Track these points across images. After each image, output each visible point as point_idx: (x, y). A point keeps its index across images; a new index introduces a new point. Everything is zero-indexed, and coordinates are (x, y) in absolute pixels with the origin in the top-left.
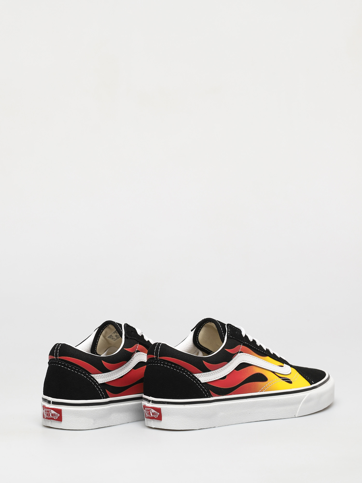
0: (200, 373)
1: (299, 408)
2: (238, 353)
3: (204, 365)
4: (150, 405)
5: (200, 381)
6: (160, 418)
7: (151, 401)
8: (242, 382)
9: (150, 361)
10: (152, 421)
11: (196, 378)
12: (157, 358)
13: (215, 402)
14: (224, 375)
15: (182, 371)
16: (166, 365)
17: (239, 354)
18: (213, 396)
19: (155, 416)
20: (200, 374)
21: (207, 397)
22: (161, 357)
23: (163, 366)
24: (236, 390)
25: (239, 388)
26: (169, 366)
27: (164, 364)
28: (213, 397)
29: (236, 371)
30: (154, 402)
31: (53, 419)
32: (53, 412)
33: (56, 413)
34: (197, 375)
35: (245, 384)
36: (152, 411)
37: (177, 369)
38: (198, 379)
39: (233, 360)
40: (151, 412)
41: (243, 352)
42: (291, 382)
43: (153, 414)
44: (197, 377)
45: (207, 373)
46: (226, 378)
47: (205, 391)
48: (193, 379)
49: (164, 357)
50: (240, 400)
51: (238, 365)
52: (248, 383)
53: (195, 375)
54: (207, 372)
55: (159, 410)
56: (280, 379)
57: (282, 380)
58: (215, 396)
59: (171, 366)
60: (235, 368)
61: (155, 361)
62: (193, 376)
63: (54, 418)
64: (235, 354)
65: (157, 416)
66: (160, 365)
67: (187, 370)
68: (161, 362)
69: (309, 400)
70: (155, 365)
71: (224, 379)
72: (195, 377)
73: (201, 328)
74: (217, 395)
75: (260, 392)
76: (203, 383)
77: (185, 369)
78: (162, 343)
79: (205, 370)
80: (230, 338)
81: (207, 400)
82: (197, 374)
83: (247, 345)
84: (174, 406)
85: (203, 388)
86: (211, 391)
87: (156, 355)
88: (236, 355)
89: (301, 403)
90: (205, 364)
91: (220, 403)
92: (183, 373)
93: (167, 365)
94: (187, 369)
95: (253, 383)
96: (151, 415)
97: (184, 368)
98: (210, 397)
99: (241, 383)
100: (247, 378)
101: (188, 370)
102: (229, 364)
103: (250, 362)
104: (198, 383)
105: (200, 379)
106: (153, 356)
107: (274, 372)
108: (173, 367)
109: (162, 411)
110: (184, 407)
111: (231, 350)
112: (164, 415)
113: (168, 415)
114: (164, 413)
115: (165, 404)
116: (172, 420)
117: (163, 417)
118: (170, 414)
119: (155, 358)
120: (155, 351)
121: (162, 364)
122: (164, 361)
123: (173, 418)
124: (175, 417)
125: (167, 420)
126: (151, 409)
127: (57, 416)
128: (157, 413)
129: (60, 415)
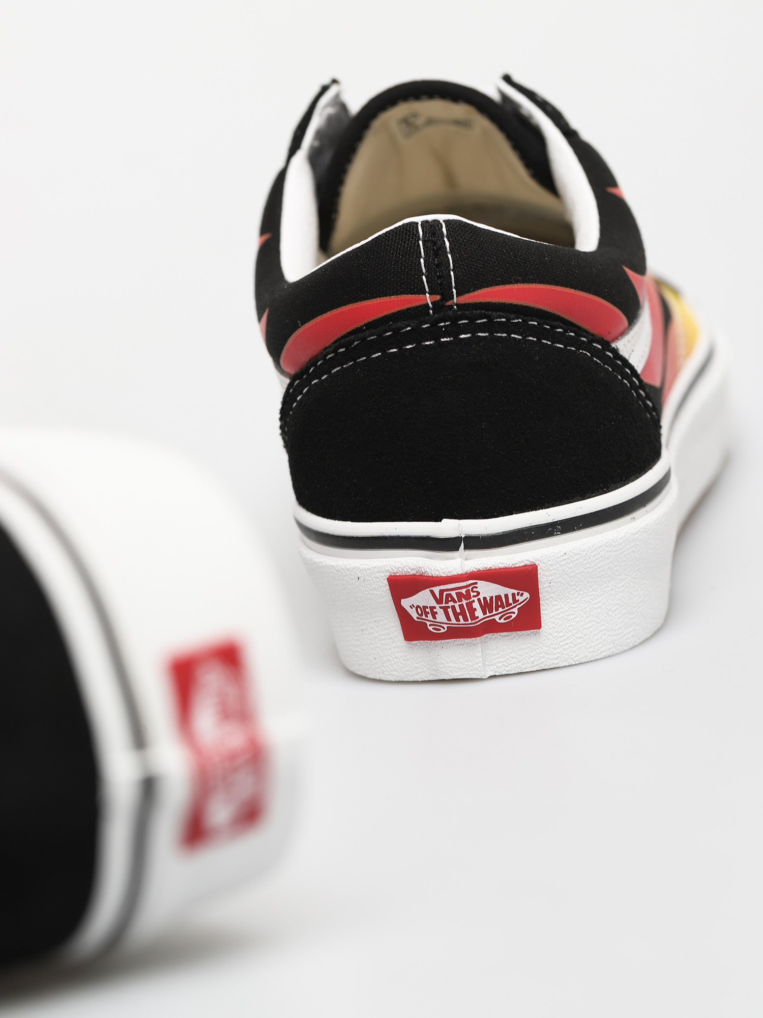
4: (464, 562)
5: (637, 374)
6: (528, 619)
7: (463, 544)
9: (397, 330)
11: (625, 362)
12: (449, 303)
16: (502, 327)
22: (472, 294)
23: (493, 339)
26: (516, 328)
27: (491, 327)
30: (475, 543)
31: (490, 627)
32: (487, 590)
33: (510, 591)
36: (478, 593)
37: (552, 336)
38: (631, 367)
40: (476, 599)
44: (626, 357)
49: (484, 290)
55: (524, 578)
59: (525, 330)
61: (433, 324)
62: (615, 358)
63: (497, 618)
66: (473, 334)
68: (472, 320)
70: (438, 344)
72: (621, 357)
87: (440, 287)
92: (579, 349)
93: (509, 328)
96: (479, 613)
105: (633, 363)
106: (420, 299)
108: (533, 331)
109: (545, 579)
112: (552, 597)
113: (573, 590)
114: (552, 584)
115: (551, 534)
116: (596, 609)
117: (544, 610)
118: (582, 581)
119: (431, 305)
120: (423, 268)
121: (482, 328)
122: (487, 310)
123: (596, 601)
124: (606, 587)
125: (568, 616)
126: (476, 583)
127: (513, 605)
128: (513, 595)
129: (526, 595)
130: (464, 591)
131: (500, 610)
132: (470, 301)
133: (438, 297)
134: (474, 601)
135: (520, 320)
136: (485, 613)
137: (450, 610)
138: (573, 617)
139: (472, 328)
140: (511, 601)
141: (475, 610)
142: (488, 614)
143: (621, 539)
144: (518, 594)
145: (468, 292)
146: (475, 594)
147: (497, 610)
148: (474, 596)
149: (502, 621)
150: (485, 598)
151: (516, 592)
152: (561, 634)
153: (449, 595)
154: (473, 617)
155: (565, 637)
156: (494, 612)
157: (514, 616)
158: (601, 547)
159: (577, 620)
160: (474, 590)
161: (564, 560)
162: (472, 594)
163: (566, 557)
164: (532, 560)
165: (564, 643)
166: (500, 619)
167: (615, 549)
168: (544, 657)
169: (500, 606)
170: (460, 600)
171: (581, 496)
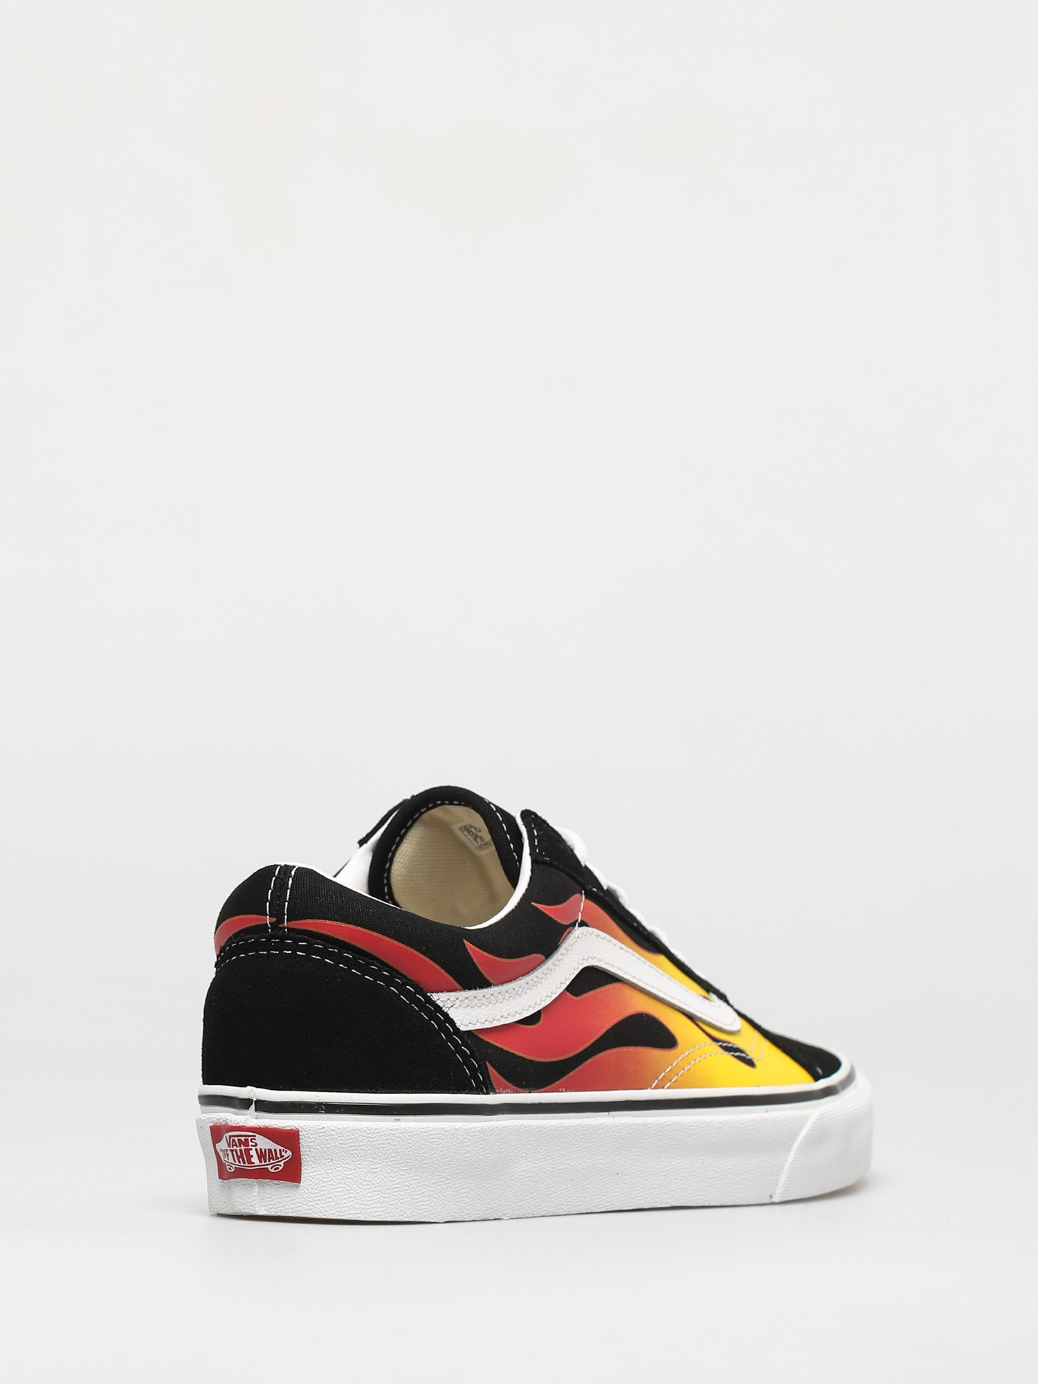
0: (452, 991)
1: (787, 1165)
2: (573, 925)
3: (470, 956)
4: (251, 1118)
5: (452, 1023)
6: (292, 1173)
7: (253, 1105)
8: (593, 1040)
9: (246, 941)
10: (256, 1188)
11: (439, 1009)
12: (281, 926)
13: (503, 1114)
14: (534, 1007)
15: (383, 978)
16: (317, 951)
17: (578, 931)
18: (497, 1091)
19: (269, 1167)
20: (453, 995)
21: (478, 1091)
22: (298, 922)
23: (307, 959)
24: (574, 1072)
25: (584, 1065)
26: (330, 955)
27: (308, 949)
28: (496, 1093)
29: (570, 995)
30: (263, 1106)
31: (263, 1173)
32: (264, 1143)
33: (278, 1147)
34: (440, 998)
35: (604, 1052)
36: (256, 1145)
37: (365, 970)
38: (446, 1015)
39: (562, 950)
40: (253, 1148)
41: (589, 924)
42: (750, 1063)
43: (261, 1156)
44: (441, 1005)
45: (479, 993)
46: (541, 1022)
47: (471, 1067)
48: (428, 1012)
49: (310, 921)
50: (588, 1117)
51: (577, 973)
52: (614, 1050)
53: (435, 996)
54: (476, 989)
55: (290, 1139)
56: (715, 1047)
57: (721, 1050)
58: (504, 1090)
59: (338, 958)
60: (568, 983)
61: (269, 939)
62: (426, 1002)
64: (567, 927)
65: (282, 1163)
66: (294, 952)
67: (402, 976)
68: (296, 941)
69: (818, 1138)
70: (269, 955)
71: (536, 1024)
72: (434, 1004)
73: (408, 829)
74: (509, 1088)
75: (655, 1088)
76: (464, 1032)
77: (395, 970)
78: (299, 868)
79: (472, 979)
80: (544, 863)
81: (480, 1103)
82: (440, 994)
83: (600, 896)
84: (357, 1120)
85: (463, 1054)
86: (490, 1068)
87: (277, 913)
88: (570, 932)
89: (791, 1146)
90: (472, 955)
91: (522, 1122)
92: (388, 985)
93: (324, 953)
94: (404, 973)
95: (632, 1049)
96: (255, 1160)
97: (391, 968)
98: (487, 1093)
99: (592, 1045)
100: (608, 1027)
101: (406, 978)
102: (550, 963)
103: (613, 966)
104: (447, 1031)
105: (453, 1014)
106: (263, 920)
107: (691, 1017)
108: (346, 961)
109: (305, 1144)
110: (397, 1123)
111: (554, 907)
112: (312, 1160)
113: (329, 1159)
114: (312, 1149)
115: (316, 1112)
116: (347, 1178)
117: (305, 1169)
118: (337, 1154)
119: (269, 925)
120: (269, 896)
121: (302, 949)
122: (309, 936)
123: (348, 1173)
124: (358, 1164)
125: (323, 1178)
126: (255, 1136)
127: (280, 1159)
128: (280, 1150)
129: (289, 1153)
130: (243, 1139)
131: (272, 1161)
132: (296, 927)
133: (275, 919)
134: (251, 1149)
135: (336, 950)
136: (261, 1162)
137: (234, 1152)
138: (327, 1180)
139: (295, 948)
140: (279, 1156)
141: (252, 1156)
142: (263, 1163)
143: (376, 1129)
144: (284, 1150)
145: (296, 920)
146: (254, 1144)
147: (269, 1161)
148: (252, 1145)
149: (273, 1171)
150: (261, 1149)
151: (282, 1148)
152: (316, 1191)
153: (233, 1140)
154: (249, 1162)
155: (318, 1195)
156: (268, 1163)
157: (281, 1168)
158: (356, 1130)
159: (330, 1183)
160: (253, 1141)
161: (322, 1132)
162: (250, 1143)
163: (323, 1130)
164: (297, 1127)
165: (317, 1199)
166: (271, 1168)
167: (368, 1135)
168: (301, 1206)
169: (271, 1158)
170: (240, 1146)
171: (349, 1089)
